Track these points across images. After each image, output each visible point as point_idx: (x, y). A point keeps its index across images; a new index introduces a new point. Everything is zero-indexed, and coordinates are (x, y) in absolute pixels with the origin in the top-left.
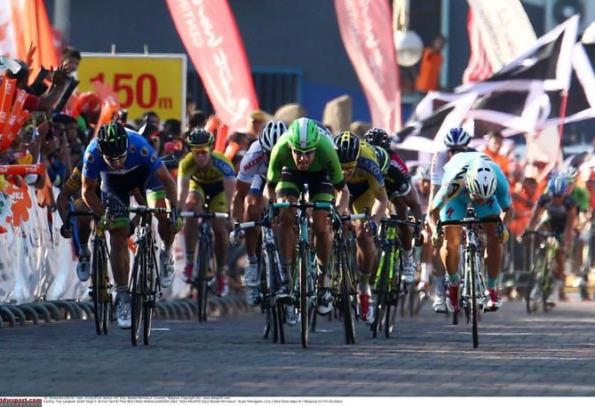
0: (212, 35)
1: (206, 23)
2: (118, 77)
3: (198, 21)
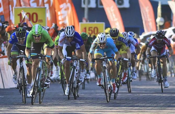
0: (115, 18)
1: (114, 15)
2: (89, 28)
3: (112, 15)
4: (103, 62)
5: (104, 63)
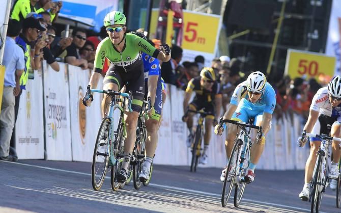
4: (242, 131)
5: (242, 133)
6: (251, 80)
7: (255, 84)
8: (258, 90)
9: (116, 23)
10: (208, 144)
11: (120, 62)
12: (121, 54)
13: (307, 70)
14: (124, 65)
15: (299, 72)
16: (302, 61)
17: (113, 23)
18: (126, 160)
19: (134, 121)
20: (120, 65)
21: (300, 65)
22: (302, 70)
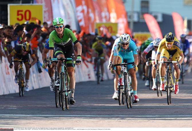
6: (122, 37)
7: (125, 39)
8: (127, 41)
9: (60, 23)
10: (28, 79)
11: (61, 43)
12: (61, 40)
13: (24, 17)
14: (63, 44)
15: (18, 19)
16: (18, 11)
17: (58, 23)
18: (72, 92)
19: (73, 72)
20: (61, 45)
21: (18, 15)
22: (20, 17)
